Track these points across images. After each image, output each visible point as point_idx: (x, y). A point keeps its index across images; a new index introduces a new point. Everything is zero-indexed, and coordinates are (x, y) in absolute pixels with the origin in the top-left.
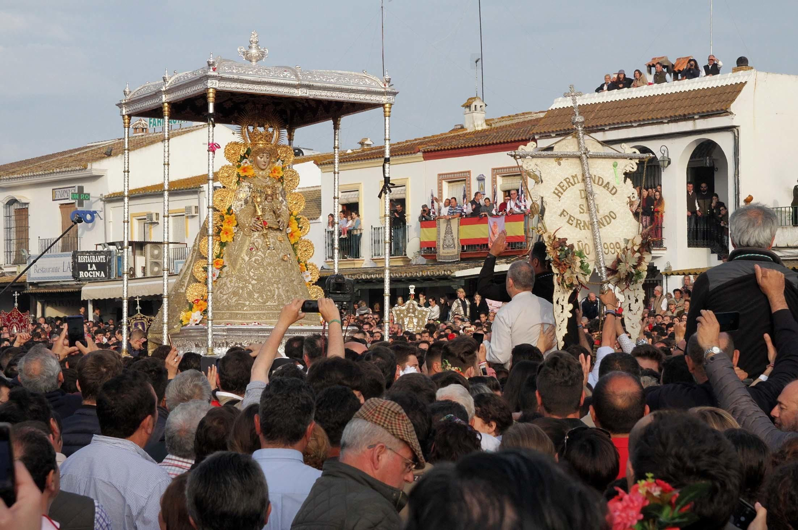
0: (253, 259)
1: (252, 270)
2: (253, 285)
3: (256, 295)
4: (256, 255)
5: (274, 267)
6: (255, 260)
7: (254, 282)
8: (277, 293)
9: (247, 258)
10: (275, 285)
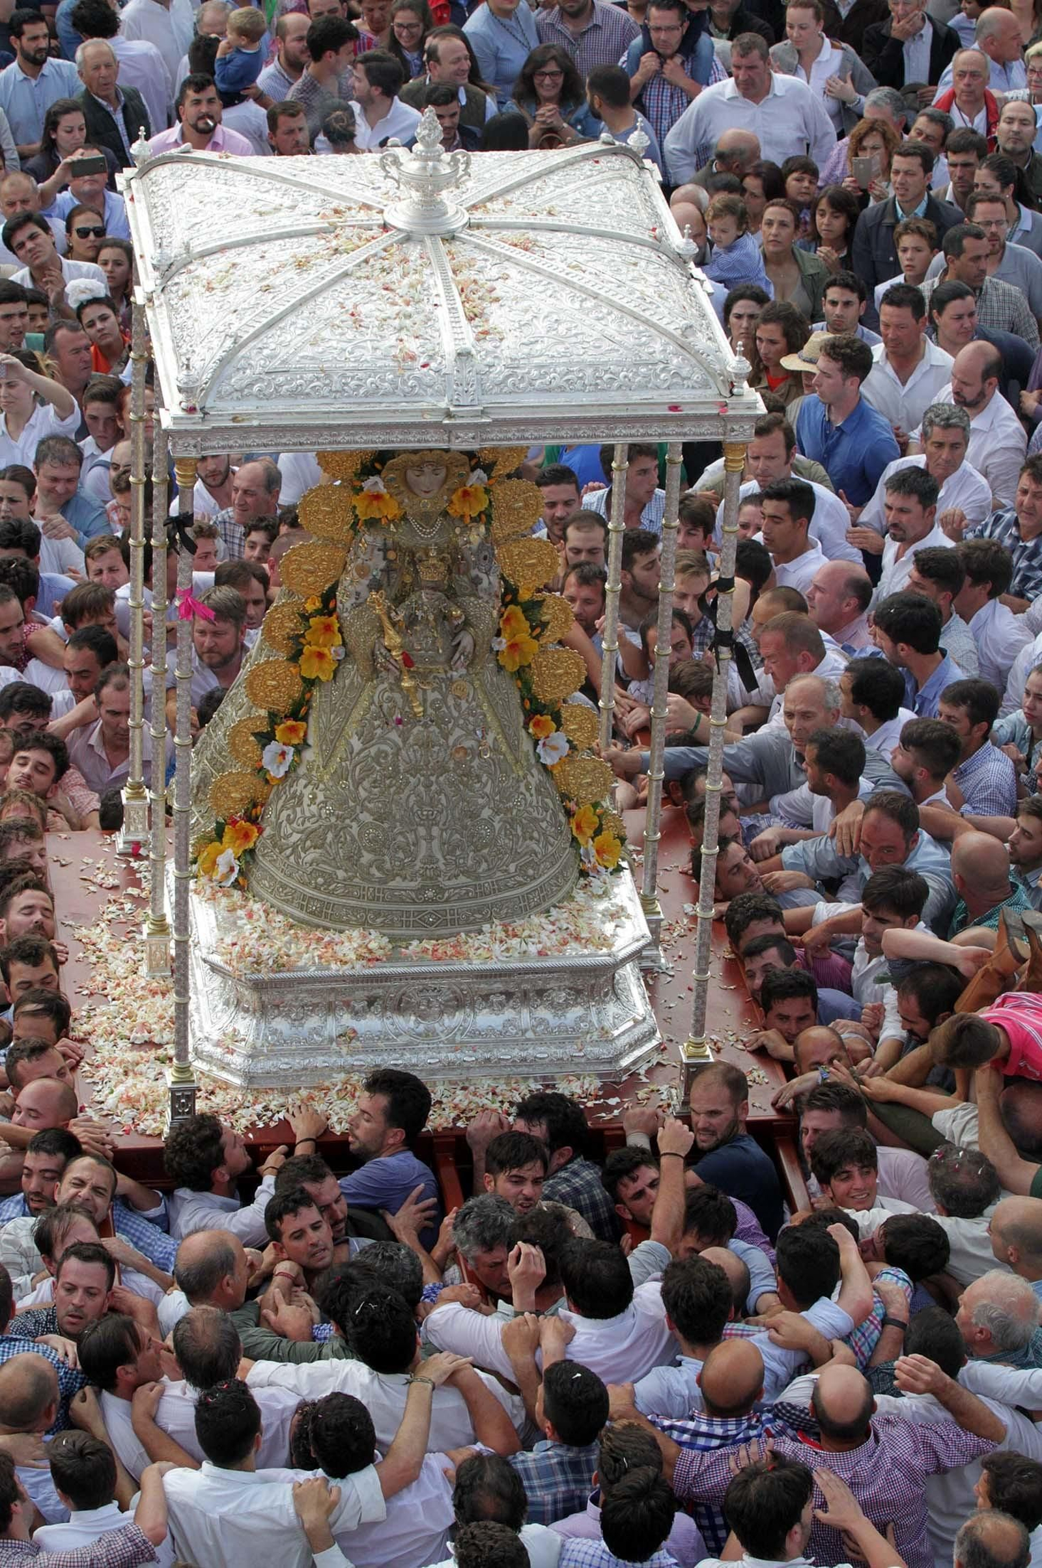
0: (373, 751)
1: (366, 784)
2: (363, 826)
3: (367, 857)
4: (383, 739)
5: (427, 777)
6: (380, 752)
7: (366, 817)
8: (423, 853)
9: (357, 744)
10: (422, 831)
